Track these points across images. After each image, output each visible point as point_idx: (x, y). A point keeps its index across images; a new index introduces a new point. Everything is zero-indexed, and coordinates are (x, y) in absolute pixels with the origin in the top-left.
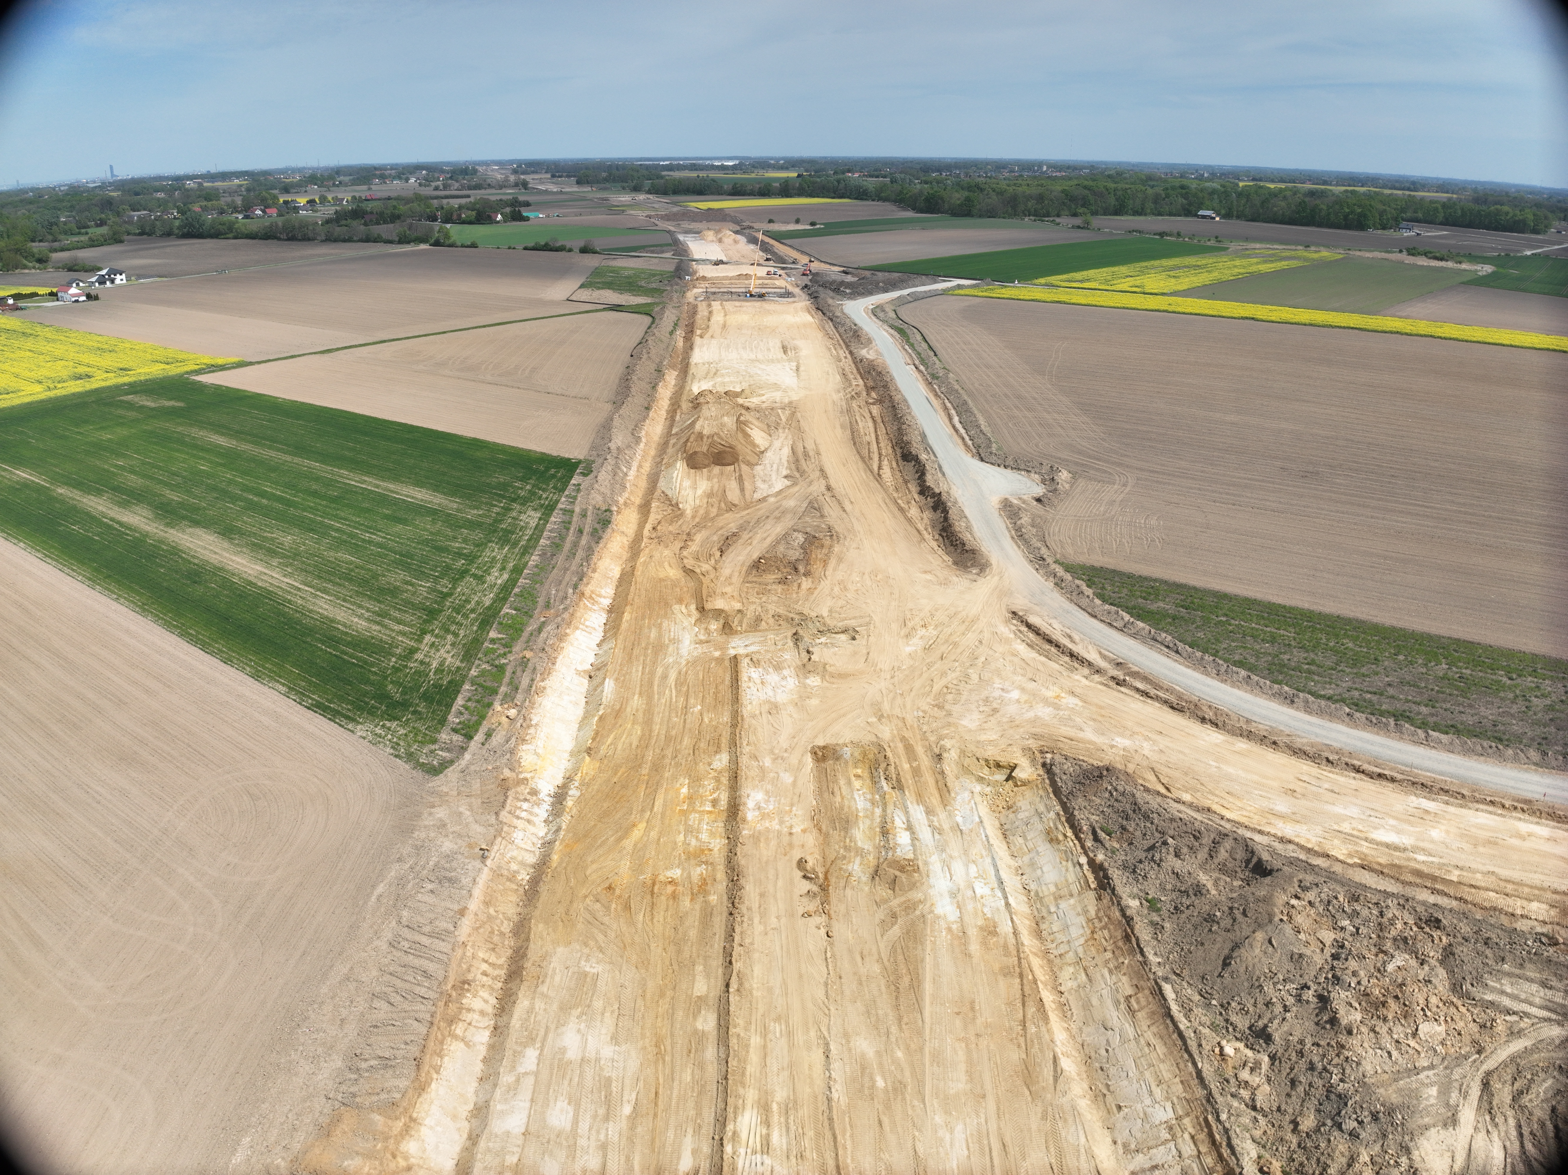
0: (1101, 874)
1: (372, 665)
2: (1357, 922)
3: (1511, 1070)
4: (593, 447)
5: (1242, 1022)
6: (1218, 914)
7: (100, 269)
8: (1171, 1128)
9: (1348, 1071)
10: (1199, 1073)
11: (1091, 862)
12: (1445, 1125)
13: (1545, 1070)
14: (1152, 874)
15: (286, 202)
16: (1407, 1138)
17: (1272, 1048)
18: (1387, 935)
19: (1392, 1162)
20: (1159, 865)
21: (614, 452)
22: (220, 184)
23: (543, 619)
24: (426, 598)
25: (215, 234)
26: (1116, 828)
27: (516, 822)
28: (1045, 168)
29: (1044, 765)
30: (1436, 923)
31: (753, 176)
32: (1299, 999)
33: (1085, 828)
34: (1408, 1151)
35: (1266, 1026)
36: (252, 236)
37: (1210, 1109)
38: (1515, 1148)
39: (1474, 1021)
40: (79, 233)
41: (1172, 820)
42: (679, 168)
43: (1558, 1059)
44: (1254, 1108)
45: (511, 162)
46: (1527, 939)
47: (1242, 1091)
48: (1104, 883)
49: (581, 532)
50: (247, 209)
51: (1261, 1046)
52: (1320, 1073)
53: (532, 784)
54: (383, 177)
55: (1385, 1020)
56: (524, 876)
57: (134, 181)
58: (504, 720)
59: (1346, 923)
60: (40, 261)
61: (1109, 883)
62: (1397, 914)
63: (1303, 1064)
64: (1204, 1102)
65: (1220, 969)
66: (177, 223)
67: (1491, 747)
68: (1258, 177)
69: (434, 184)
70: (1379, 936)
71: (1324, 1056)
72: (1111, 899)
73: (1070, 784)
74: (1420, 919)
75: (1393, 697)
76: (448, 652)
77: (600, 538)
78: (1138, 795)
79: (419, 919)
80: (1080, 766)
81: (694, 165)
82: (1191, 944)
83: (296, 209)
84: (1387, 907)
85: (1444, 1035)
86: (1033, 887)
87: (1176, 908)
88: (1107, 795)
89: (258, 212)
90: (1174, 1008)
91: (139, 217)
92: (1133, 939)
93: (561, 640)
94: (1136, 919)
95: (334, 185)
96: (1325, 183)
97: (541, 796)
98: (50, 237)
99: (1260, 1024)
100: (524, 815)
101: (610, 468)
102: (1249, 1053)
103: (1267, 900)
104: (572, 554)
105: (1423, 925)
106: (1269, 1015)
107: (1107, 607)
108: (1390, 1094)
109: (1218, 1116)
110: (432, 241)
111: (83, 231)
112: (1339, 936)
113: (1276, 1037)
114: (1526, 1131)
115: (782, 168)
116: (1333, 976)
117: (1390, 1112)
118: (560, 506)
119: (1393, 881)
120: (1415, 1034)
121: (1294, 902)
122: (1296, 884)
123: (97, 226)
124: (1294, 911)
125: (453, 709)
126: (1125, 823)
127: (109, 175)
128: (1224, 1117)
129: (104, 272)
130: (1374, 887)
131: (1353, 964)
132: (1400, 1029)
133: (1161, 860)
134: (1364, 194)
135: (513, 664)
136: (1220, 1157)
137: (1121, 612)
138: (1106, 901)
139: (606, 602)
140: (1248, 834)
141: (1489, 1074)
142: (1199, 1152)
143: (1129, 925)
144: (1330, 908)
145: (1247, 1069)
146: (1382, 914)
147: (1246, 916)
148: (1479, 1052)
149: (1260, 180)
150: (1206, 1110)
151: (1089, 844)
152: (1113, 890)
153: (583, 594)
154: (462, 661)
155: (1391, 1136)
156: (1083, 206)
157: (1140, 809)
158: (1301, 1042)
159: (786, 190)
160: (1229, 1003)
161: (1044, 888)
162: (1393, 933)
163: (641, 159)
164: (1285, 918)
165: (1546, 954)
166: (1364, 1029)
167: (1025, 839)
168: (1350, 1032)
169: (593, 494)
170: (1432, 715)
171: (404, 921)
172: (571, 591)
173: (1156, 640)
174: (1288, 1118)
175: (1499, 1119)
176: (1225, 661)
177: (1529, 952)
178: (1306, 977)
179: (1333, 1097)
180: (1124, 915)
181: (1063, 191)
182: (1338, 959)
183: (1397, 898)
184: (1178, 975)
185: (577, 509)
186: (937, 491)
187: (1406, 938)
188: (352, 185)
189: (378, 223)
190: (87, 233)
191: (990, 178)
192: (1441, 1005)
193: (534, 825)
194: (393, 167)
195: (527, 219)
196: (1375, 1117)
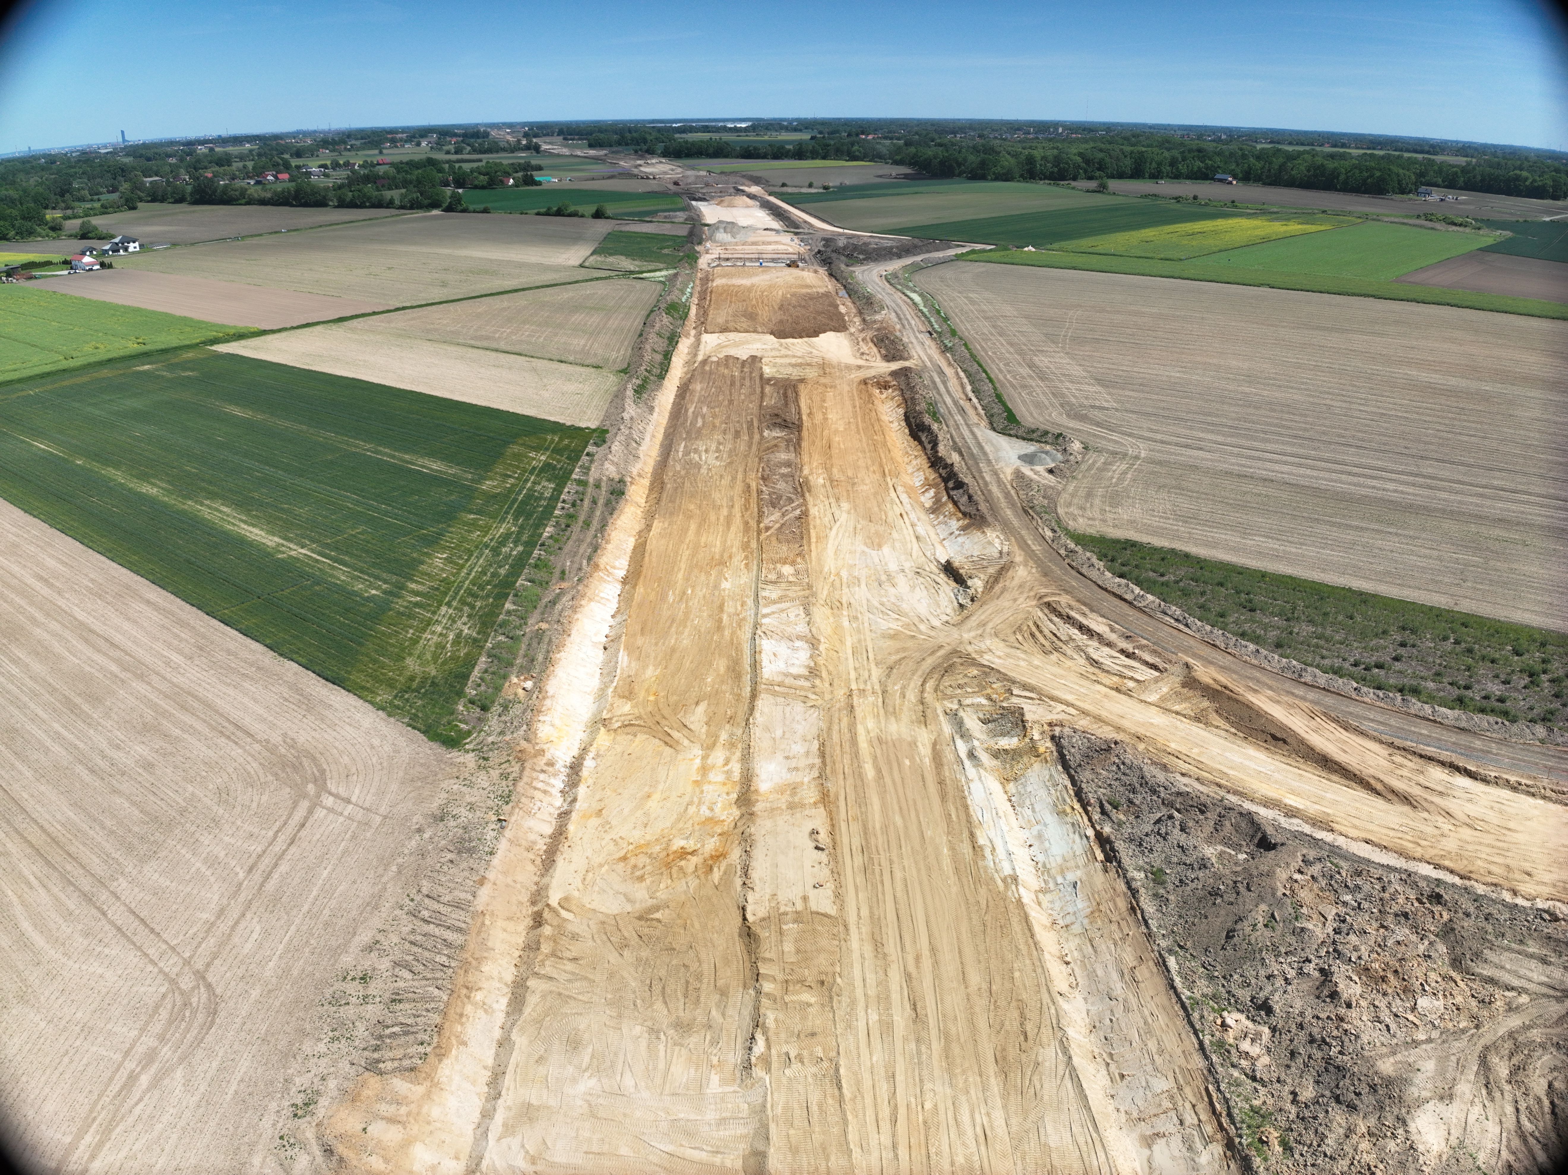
0: (1108, 847)
1: (390, 636)
2: (1359, 896)
3: (1509, 1045)
4: (607, 416)
5: (1244, 995)
6: (1221, 887)
7: (113, 237)
8: (1172, 1097)
9: (1347, 1043)
10: (1201, 1043)
11: (1099, 835)
12: (1442, 1098)
13: (1543, 1046)
14: (1158, 847)
15: (298, 167)
16: (1404, 1110)
17: (1273, 1021)
18: (1388, 909)
19: (1389, 1134)
20: (1165, 839)
21: (628, 422)
22: (231, 148)
23: (558, 591)
24: (443, 570)
25: (225, 199)
26: (1123, 801)
27: (531, 792)
28: (1060, 130)
29: (1053, 738)
30: (1437, 898)
31: (766, 138)
32: (1300, 973)
33: (1092, 801)
34: (1405, 1123)
35: (1267, 999)
36: (263, 202)
37: (1211, 1079)
38: (1510, 1122)
39: (1473, 996)
40: (92, 200)
41: (1179, 794)
42: (691, 130)
43: (1555, 1035)
44: (1254, 1079)
45: (524, 124)
46: (1528, 915)
47: (1243, 1062)
48: (1111, 856)
49: (594, 502)
50: (258, 173)
51: (1262, 1018)
52: (1319, 1045)
53: (548, 755)
54: (393, 141)
55: (1385, 994)
56: (541, 846)
57: (145, 146)
58: (520, 692)
59: (1348, 898)
60: (53, 229)
61: (1115, 856)
62: (1398, 888)
63: (1303, 1036)
64: (1205, 1072)
65: (1223, 942)
66: (189, 189)
67: (1497, 723)
68: (1276, 139)
69: (445, 148)
70: (1380, 911)
71: (1324, 1028)
72: (1117, 872)
73: (1078, 757)
74: (1422, 895)
75: (1400, 672)
76: (465, 624)
77: (614, 509)
78: (1145, 768)
79: (440, 889)
80: (1089, 740)
81: (707, 127)
82: (1195, 916)
83: (308, 174)
84: (1390, 882)
85: (1443, 1010)
86: (1041, 858)
87: (1181, 881)
88: (1114, 768)
89: (270, 178)
90: (1178, 981)
91: (151, 183)
92: (1139, 912)
93: (575, 612)
94: (1142, 891)
95: (346, 149)
96: (1343, 145)
97: (557, 766)
98: (63, 205)
99: (1262, 995)
100: (540, 785)
101: (623, 438)
102: (1250, 1024)
103: (1270, 874)
104: (587, 524)
105: (1425, 900)
106: (1271, 988)
107: (1118, 580)
108: (1387, 1067)
109: (1219, 1086)
110: (445, 205)
111: (96, 197)
112: (1342, 910)
113: (1277, 1008)
114: (1522, 1106)
115: (796, 130)
116: (1335, 950)
117: (1389, 1082)
118: (574, 476)
119: (1396, 855)
120: (1414, 1009)
121: (1297, 876)
122: (1300, 858)
123: (109, 192)
124: (1296, 885)
125: (470, 682)
126: (1132, 796)
127: (120, 140)
128: (1223, 1086)
129: (117, 240)
130: (1377, 861)
131: (1353, 938)
132: (1398, 1001)
133: (1167, 834)
134: (1383, 157)
135: (528, 636)
136: (1220, 1125)
137: (1131, 585)
138: (1112, 874)
139: (622, 573)
140: (1253, 808)
141: (1487, 1048)
142: (1199, 1120)
143: (1134, 897)
144: (1333, 882)
145: (1248, 1040)
146: (1384, 889)
147: (1250, 890)
148: (1477, 1027)
149: (1278, 143)
150: (1207, 1080)
151: (1096, 816)
152: (1119, 862)
153: (598, 566)
154: (478, 633)
155: (1388, 1109)
156: (1099, 169)
157: (1147, 783)
158: (1302, 1014)
159: (800, 153)
160: (1231, 976)
161: (1051, 859)
162: (1396, 908)
163: (653, 121)
164: (1288, 893)
165: (1546, 930)
166: (1363, 1003)
167: (1034, 811)
168: (1349, 1006)
169: (607, 465)
170: (1439, 690)
171: (425, 891)
172: (585, 562)
173: (1166, 614)
174: (1287, 1088)
175: (1497, 1095)
176: (1234, 634)
177: (1529, 929)
178: (1307, 950)
179: (1331, 1068)
180: (1130, 888)
181: (1080, 154)
182: (1340, 933)
183: (1400, 873)
184: (1181, 947)
185: (591, 480)
186: (949, 461)
187: (1407, 913)
188: (364, 149)
189: (390, 189)
190: (99, 200)
191: (1005, 140)
192: (1439, 980)
193: (551, 795)
194: (404, 130)
195: (539, 183)
196: (1373, 1088)
